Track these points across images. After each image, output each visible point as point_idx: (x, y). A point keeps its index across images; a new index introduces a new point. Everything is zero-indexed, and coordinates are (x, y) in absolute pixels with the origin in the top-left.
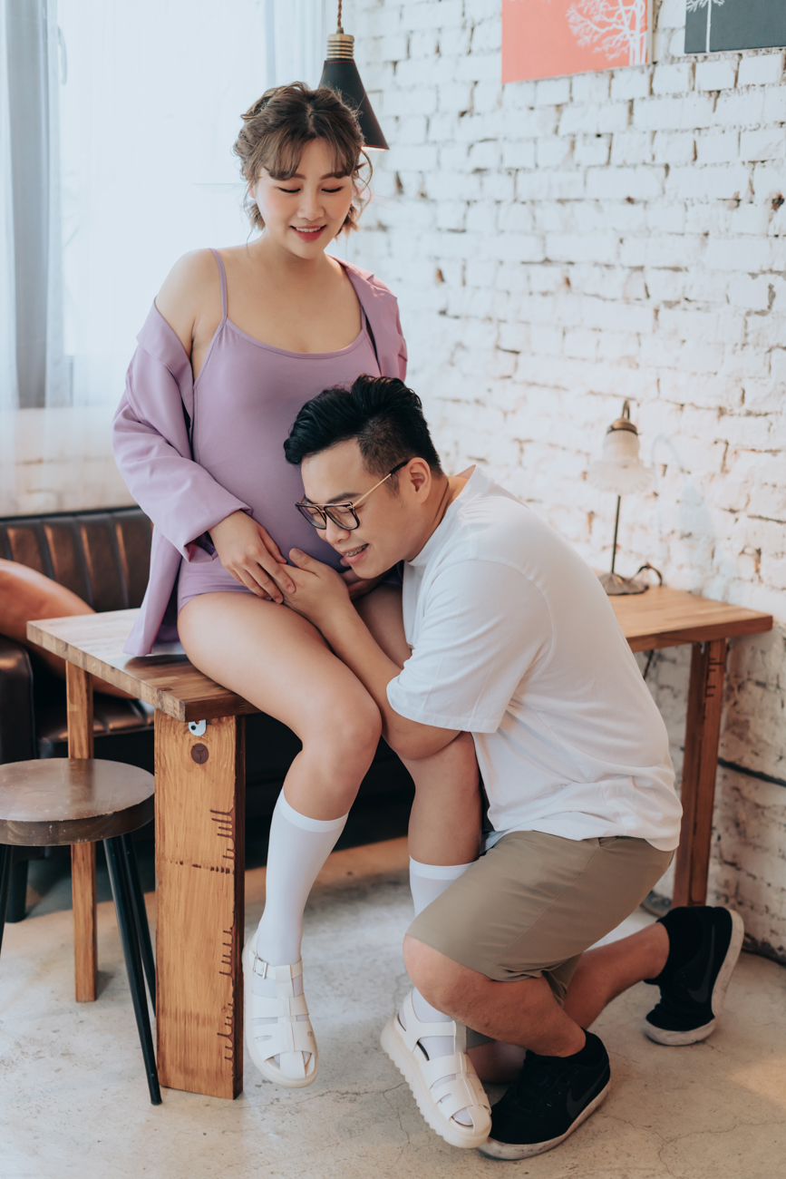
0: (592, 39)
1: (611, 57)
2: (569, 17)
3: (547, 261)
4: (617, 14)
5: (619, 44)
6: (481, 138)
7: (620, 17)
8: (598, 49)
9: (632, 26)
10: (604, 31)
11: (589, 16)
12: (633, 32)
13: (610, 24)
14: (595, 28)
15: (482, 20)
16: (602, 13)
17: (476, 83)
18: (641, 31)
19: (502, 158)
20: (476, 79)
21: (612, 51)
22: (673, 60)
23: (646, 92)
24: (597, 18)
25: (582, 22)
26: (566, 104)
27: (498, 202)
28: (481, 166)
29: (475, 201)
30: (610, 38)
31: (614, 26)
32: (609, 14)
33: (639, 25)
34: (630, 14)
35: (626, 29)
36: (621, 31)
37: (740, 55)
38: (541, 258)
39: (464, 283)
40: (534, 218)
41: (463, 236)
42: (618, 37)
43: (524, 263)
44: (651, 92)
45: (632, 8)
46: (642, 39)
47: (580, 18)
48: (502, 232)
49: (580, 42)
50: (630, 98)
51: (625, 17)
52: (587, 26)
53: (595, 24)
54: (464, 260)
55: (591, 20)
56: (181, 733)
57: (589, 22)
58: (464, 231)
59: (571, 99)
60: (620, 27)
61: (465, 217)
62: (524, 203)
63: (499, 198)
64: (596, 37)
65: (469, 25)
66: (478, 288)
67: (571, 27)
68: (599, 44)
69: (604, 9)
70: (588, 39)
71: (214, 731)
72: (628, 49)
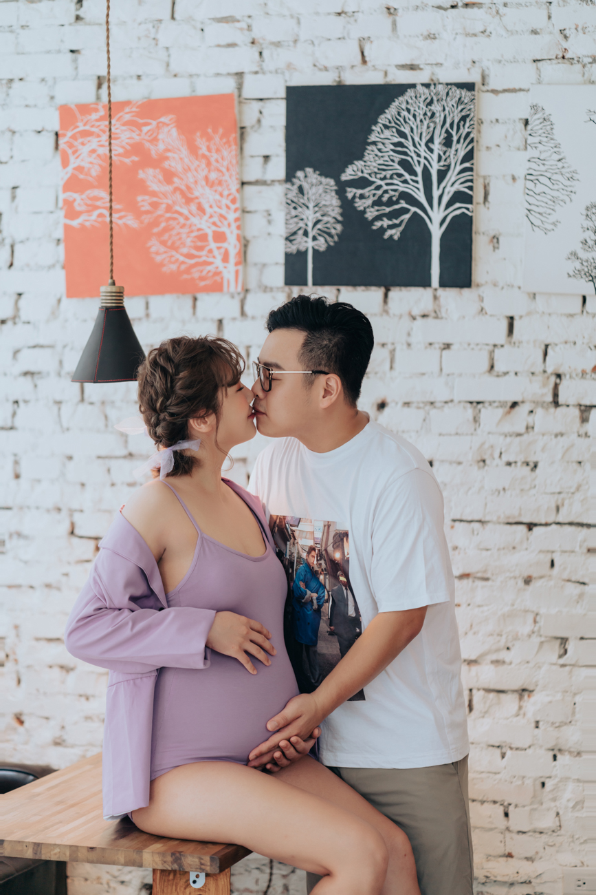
0: (179, 267)
1: (202, 284)
2: (150, 247)
3: (131, 455)
4: (207, 248)
5: (210, 274)
6: (32, 344)
7: (210, 251)
8: (185, 276)
9: (225, 259)
10: (193, 261)
11: (174, 247)
12: (226, 264)
13: (199, 257)
14: (182, 258)
15: (28, 239)
16: (190, 247)
17: (20, 295)
18: (237, 264)
19: (61, 362)
20: (20, 291)
21: (202, 279)
22: (266, 289)
23: (237, 313)
24: (185, 250)
25: (165, 252)
26: (140, 319)
27: (59, 403)
28: (32, 368)
29: (26, 402)
30: (200, 268)
31: (204, 258)
32: (200, 249)
33: (232, 259)
34: (222, 251)
35: (218, 262)
36: (211, 263)
37: (339, 290)
38: (124, 452)
39: (17, 476)
40: (106, 417)
41: (12, 433)
42: (209, 268)
43: (99, 457)
44: (243, 313)
45: (225, 245)
46: (237, 272)
47: (162, 249)
48: (68, 429)
49: (164, 269)
50: (219, 317)
51: (216, 252)
52: (172, 256)
53: (182, 255)
54: (15, 455)
55: (177, 252)
56: (182, 889)
57: (174, 253)
58: (12, 428)
59: (148, 315)
60: (211, 260)
61: (14, 414)
62: (92, 403)
63: (58, 398)
64: (183, 267)
65: (8, 242)
66: (39, 481)
67: (153, 256)
68: (188, 271)
69: (192, 244)
70: (174, 267)
71: (212, 882)
72: (222, 278)
